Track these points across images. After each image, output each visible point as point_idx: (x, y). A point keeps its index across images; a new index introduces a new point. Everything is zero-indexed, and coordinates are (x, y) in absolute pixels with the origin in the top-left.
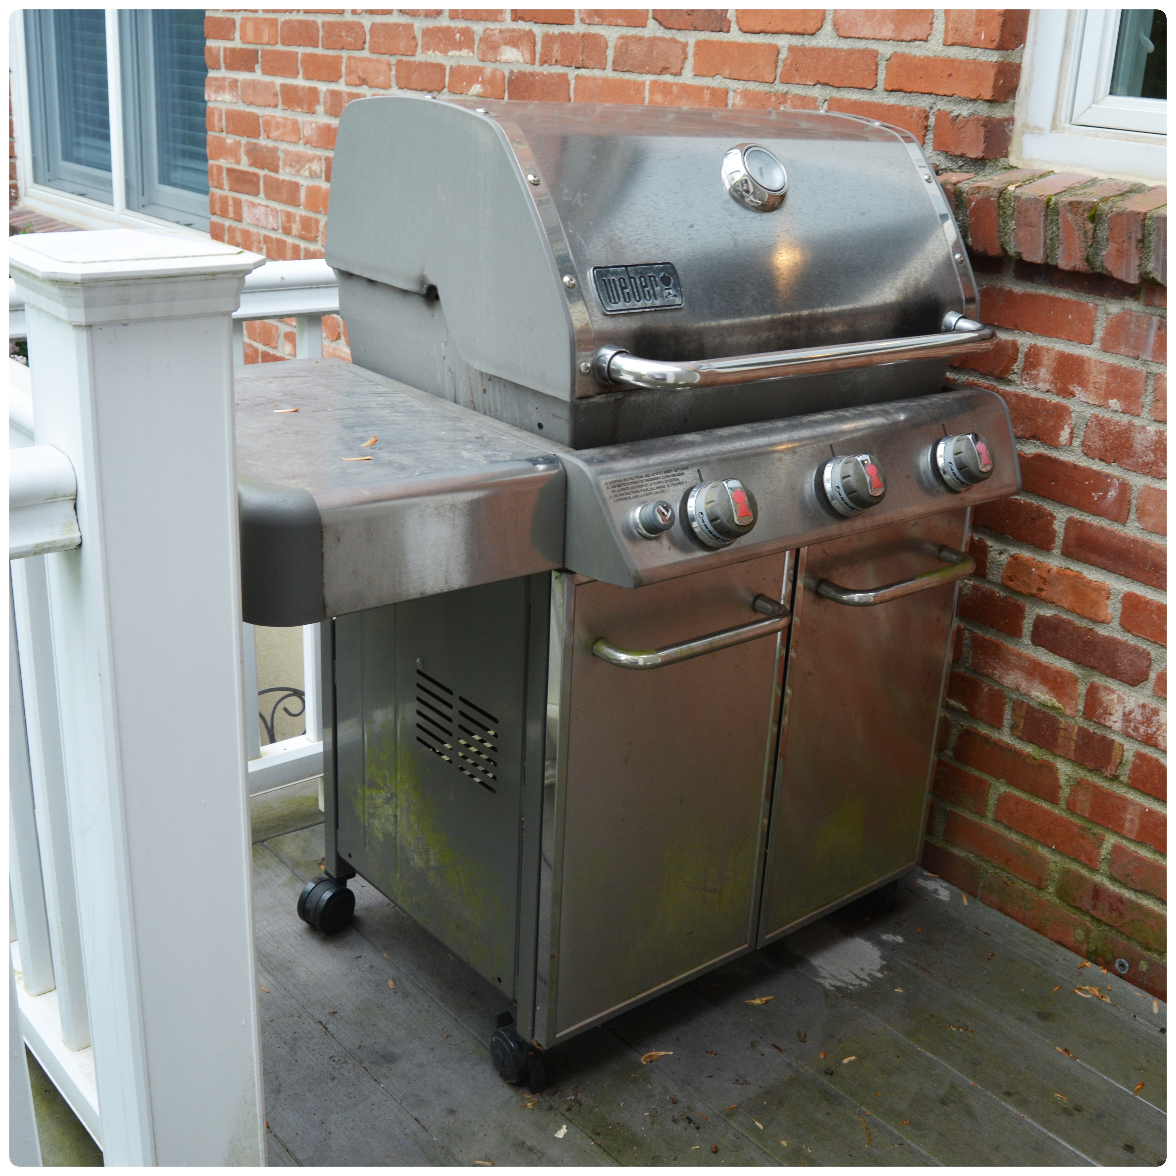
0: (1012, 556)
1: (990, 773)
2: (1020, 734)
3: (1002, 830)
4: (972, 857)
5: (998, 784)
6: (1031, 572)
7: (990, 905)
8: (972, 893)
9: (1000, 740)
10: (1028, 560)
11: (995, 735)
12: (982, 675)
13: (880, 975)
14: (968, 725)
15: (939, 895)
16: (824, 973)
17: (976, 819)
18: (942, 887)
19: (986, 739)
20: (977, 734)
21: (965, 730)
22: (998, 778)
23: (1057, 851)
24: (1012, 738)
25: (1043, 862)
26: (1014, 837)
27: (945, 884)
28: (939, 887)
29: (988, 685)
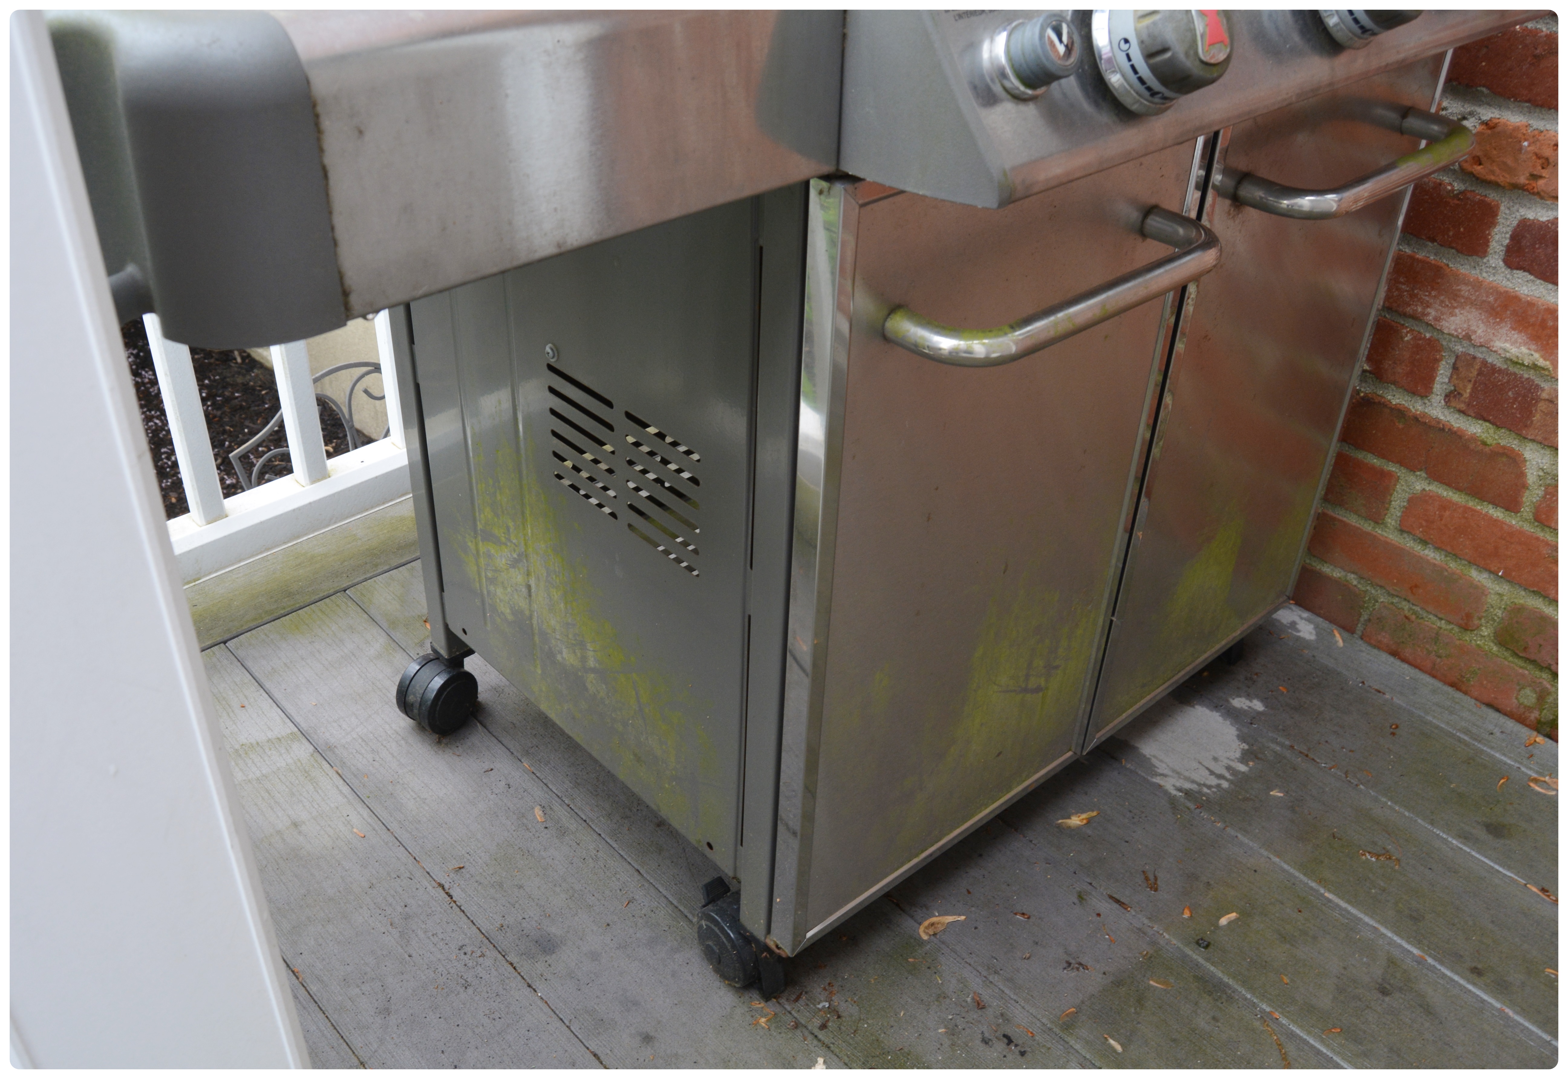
0: (1486, 124)
1: (1401, 463)
2: (1462, 406)
3: (1409, 544)
4: (1352, 579)
5: (1412, 478)
6: (1520, 149)
7: (1378, 646)
8: (1348, 629)
9: (1424, 415)
10: (1517, 129)
11: (1416, 406)
12: (1405, 315)
13: (1242, 768)
14: (1368, 390)
15: (1299, 631)
16: (1162, 768)
17: (1367, 527)
18: (1302, 618)
19: (1400, 413)
20: (1385, 405)
21: (1362, 398)
22: (1412, 469)
23: (1507, 578)
24: (1446, 412)
25: (1479, 593)
26: (1430, 554)
27: (1306, 614)
28: (1297, 619)
29: (1412, 330)
